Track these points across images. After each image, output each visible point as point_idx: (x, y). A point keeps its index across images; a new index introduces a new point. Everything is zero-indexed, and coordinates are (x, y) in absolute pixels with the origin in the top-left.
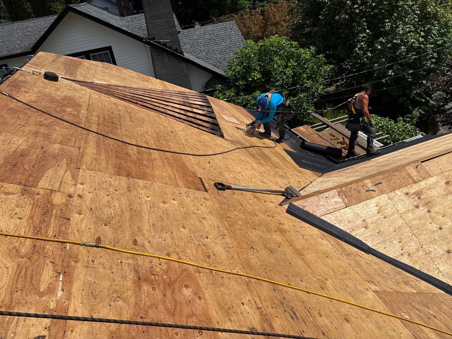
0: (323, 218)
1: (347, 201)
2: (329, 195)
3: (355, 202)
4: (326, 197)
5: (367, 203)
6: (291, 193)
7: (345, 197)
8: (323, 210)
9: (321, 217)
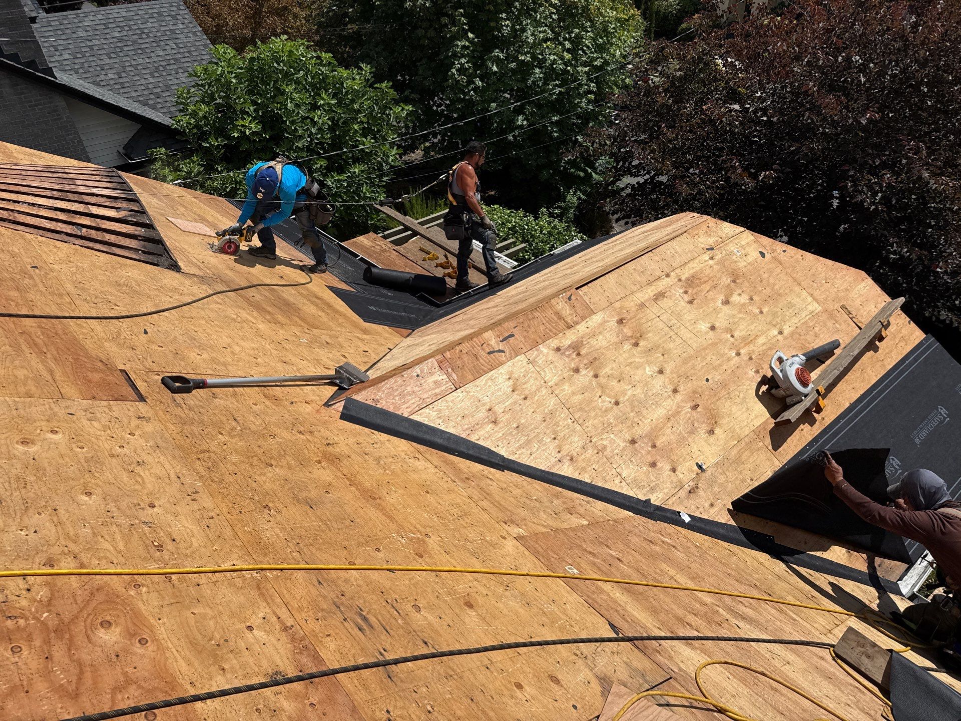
0: (416, 417)
1: (456, 378)
2: (422, 371)
3: (471, 377)
4: (418, 376)
5: (492, 376)
6: (348, 378)
7: (453, 369)
8: (413, 401)
9: (411, 417)
